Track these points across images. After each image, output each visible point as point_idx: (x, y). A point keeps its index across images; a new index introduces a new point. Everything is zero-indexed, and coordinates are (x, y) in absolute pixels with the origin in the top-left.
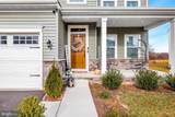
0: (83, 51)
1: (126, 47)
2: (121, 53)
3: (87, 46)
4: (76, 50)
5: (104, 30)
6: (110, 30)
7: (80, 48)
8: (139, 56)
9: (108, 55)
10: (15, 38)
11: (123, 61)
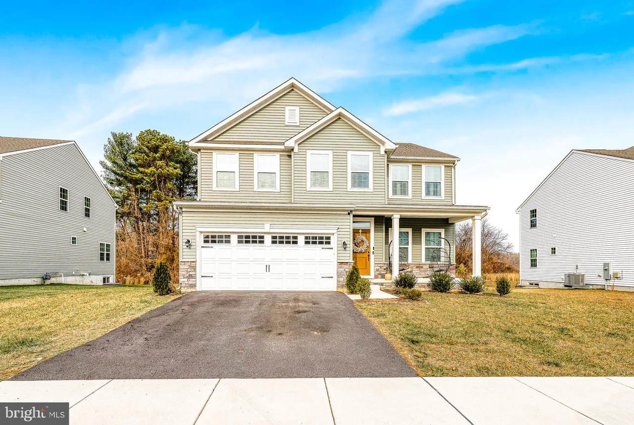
0: (367, 251)
1: (424, 246)
2: (416, 255)
3: (372, 245)
4: (359, 249)
5: (396, 223)
6: (404, 222)
7: (362, 248)
8: (442, 259)
9: (401, 257)
10: (306, 238)
11: (419, 267)
